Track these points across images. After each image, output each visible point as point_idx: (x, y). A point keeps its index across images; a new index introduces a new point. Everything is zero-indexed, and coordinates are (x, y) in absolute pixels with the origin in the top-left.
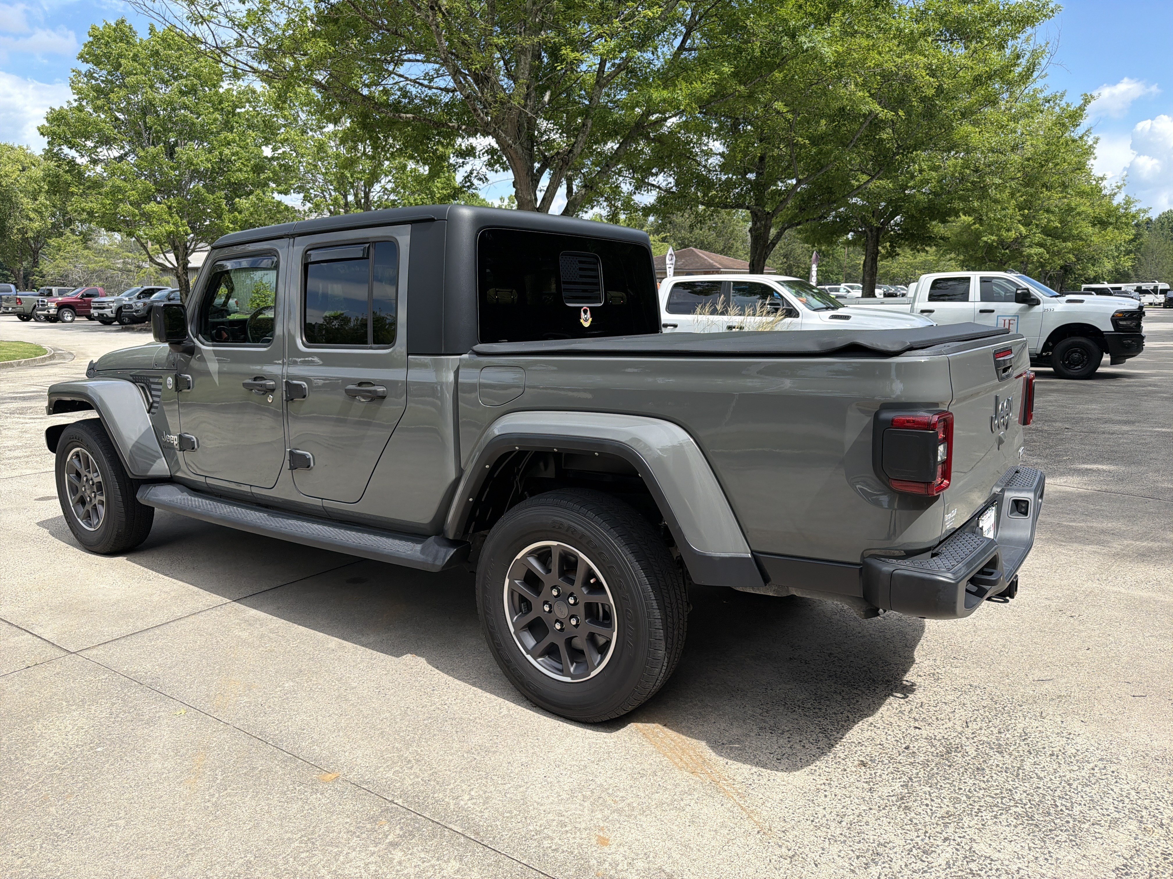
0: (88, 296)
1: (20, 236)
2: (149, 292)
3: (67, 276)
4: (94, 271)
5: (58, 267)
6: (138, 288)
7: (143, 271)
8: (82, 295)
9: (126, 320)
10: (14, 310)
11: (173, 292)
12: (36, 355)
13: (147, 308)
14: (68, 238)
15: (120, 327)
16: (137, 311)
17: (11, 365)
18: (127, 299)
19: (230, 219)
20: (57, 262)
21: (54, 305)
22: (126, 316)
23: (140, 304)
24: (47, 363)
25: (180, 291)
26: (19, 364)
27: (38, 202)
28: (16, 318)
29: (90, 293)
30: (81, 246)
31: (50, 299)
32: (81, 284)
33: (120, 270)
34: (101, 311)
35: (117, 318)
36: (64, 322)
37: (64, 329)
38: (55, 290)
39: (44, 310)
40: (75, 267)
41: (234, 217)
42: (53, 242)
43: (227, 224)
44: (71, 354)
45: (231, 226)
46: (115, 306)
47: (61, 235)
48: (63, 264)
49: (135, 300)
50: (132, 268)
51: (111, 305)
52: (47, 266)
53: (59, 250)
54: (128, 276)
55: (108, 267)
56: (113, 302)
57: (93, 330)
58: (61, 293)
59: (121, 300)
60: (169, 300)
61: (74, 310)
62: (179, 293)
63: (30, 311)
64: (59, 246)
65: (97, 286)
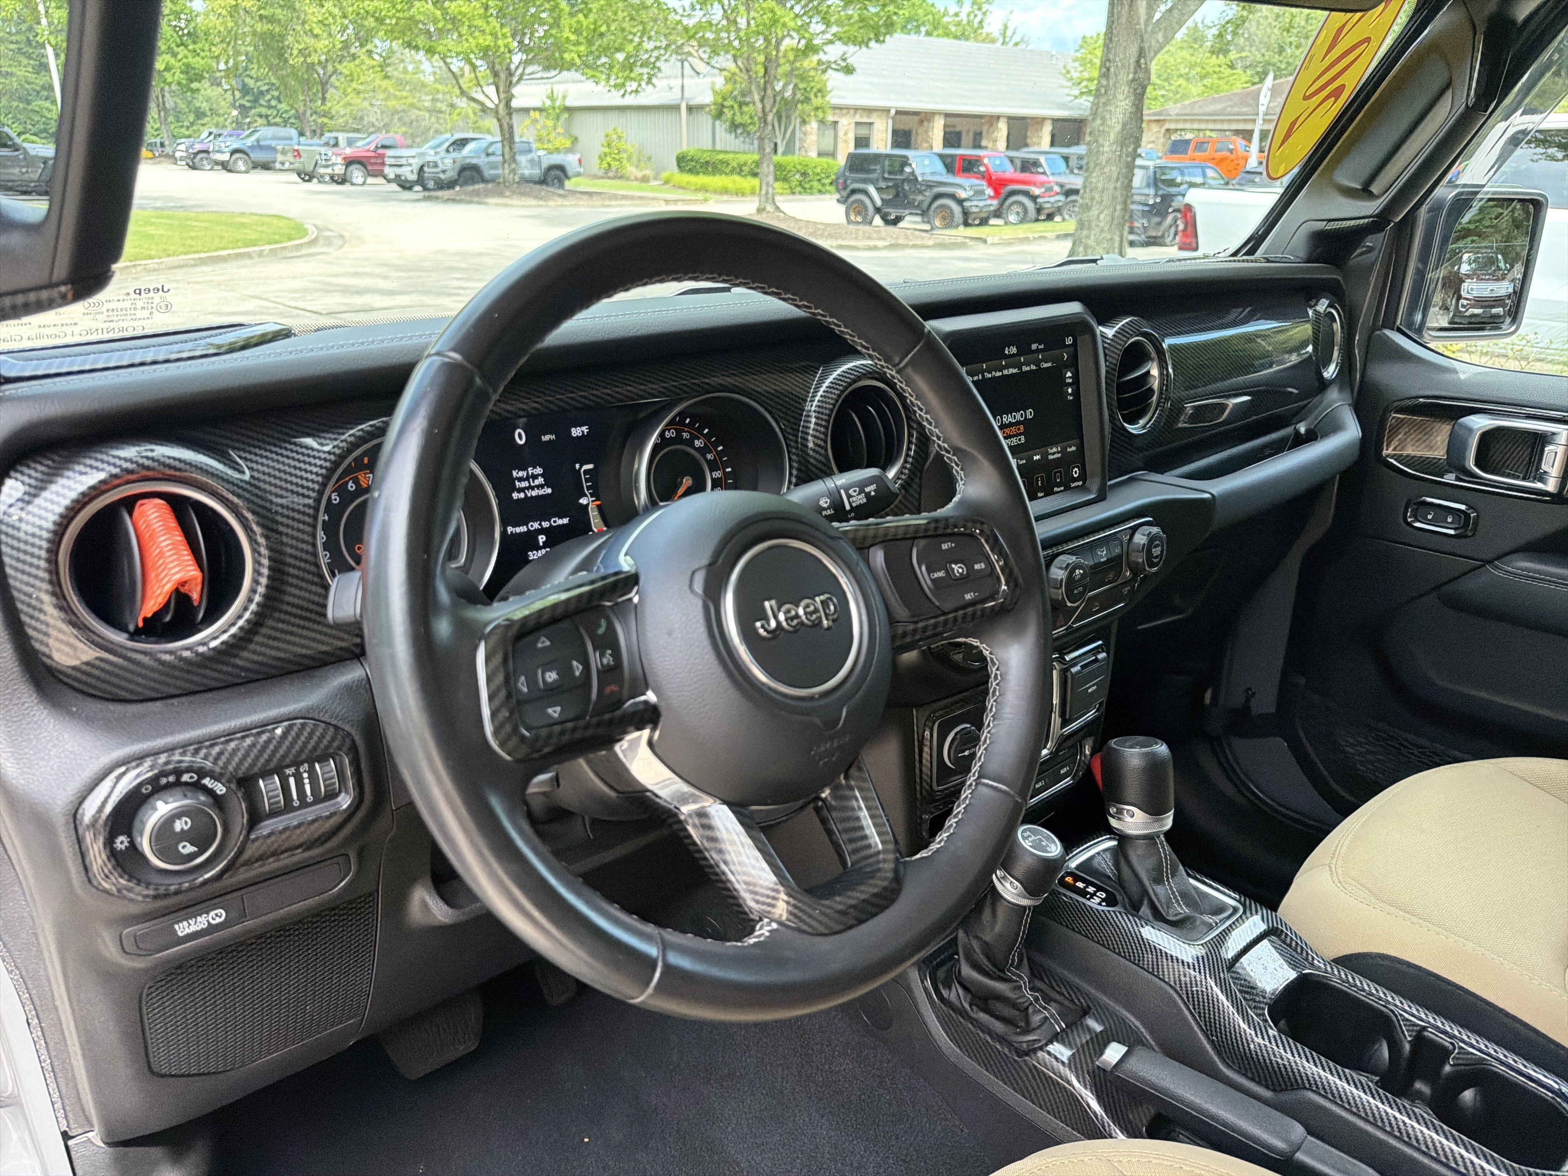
0: (384, 147)
1: (302, 59)
2: (462, 143)
3: (361, 118)
4: (395, 112)
5: (350, 104)
6: (449, 138)
7: (457, 111)
8: (377, 147)
9: (431, 184)
10: (292, 167)
11: (492, 143)
12: (290, 239)
13: (458, 166)
14: (363, 62)
15: (421, 195)
16: (444, 172)
17: (249, 256)
18: (432, 152)
19: (571, 27)
20: (348, 98)
21: (339, 160)
22: (430, 179)
23: (448, 162)
24: (304, 251)
25: (502, 141)
26: (260, 254)
27: (324, 10)
28: (294, 177)
29: (387, 143)
30: (379, 76)
31: (335, 150)
32: (379, 130)
33: (428, 110)
34: (398, 171)
35: (421, 180)
36: (352, 184)
37: (348, 195)
38: (342, 137)
39: (327, 166)
40: (372, 105)
41: (578, 22)
42: (345, 67)
43: (567, 34)
44: (342, 237)
45: (573, 37)
46: (416, 163)
47: (354, 57)
48: (356, 100)
49: (443, 154)
50: (444, 108)
51: (411, 161)
52: (336, 102)
53: (352, 80)
54: (438, 119)
55: (412, 106)
56: (413, 157)
57: (386, 198)
58: (350, 143)
59: (422, 154)
60: (488, 155)
61: (365, 167)
62: (500, 145)
63: (311, 168)
64: (351, 75)
65: (395, 135)
